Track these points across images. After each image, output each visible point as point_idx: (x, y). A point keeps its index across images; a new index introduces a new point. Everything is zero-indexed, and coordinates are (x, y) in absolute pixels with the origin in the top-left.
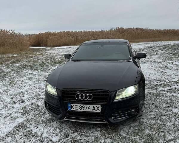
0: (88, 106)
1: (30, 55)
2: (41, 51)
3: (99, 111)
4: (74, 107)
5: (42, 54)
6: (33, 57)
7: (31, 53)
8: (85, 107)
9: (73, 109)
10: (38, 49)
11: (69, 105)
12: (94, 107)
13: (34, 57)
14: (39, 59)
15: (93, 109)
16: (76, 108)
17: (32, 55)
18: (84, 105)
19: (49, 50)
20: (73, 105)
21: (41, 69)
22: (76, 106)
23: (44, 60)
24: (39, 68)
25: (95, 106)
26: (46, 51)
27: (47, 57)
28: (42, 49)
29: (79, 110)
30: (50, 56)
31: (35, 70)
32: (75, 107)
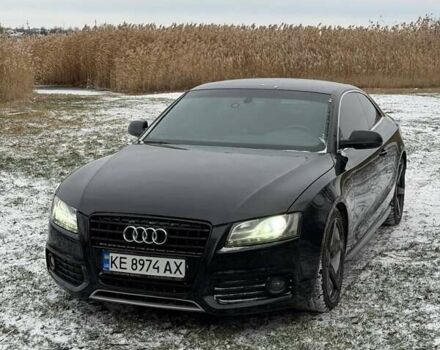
0: (154, 260)
1: (31, 124)
2: (81, 108)
3: (181, 275)
4: (117, 262)
5: (79, 123)
6: (40, 130)
7: (37, 115)
8: (147, 263)
9: (114, 269)
10: (70, 99)
11: (106, 257)
12: (168, 263)
13: (45, 132)
14: (64, 139)
15: (166, 270)
16: (123, 266)
17: (40, 123)
18: (144, 258)
19: (112, 105)
20: (114, 255)
21: (62, 174)
22: (123, 260)
23: (81, 144)
24: (54, 171)
25: (171, 261)
26: (100, 108)
27: (96, 133)
28: (87, 99)
29: (129, 270)
30: (111, 131)
31: (38, 175)
32: (121, 263)
